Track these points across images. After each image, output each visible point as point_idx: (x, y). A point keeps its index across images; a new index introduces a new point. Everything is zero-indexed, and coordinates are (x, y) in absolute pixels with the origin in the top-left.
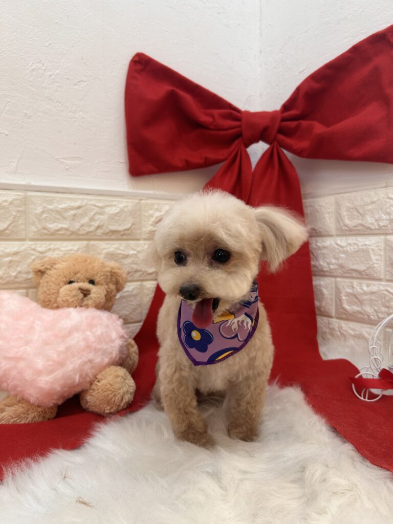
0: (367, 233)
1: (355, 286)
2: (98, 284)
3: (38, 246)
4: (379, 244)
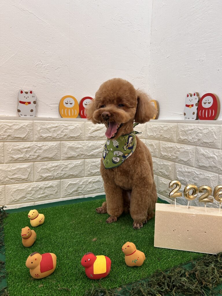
3: (39, 144)
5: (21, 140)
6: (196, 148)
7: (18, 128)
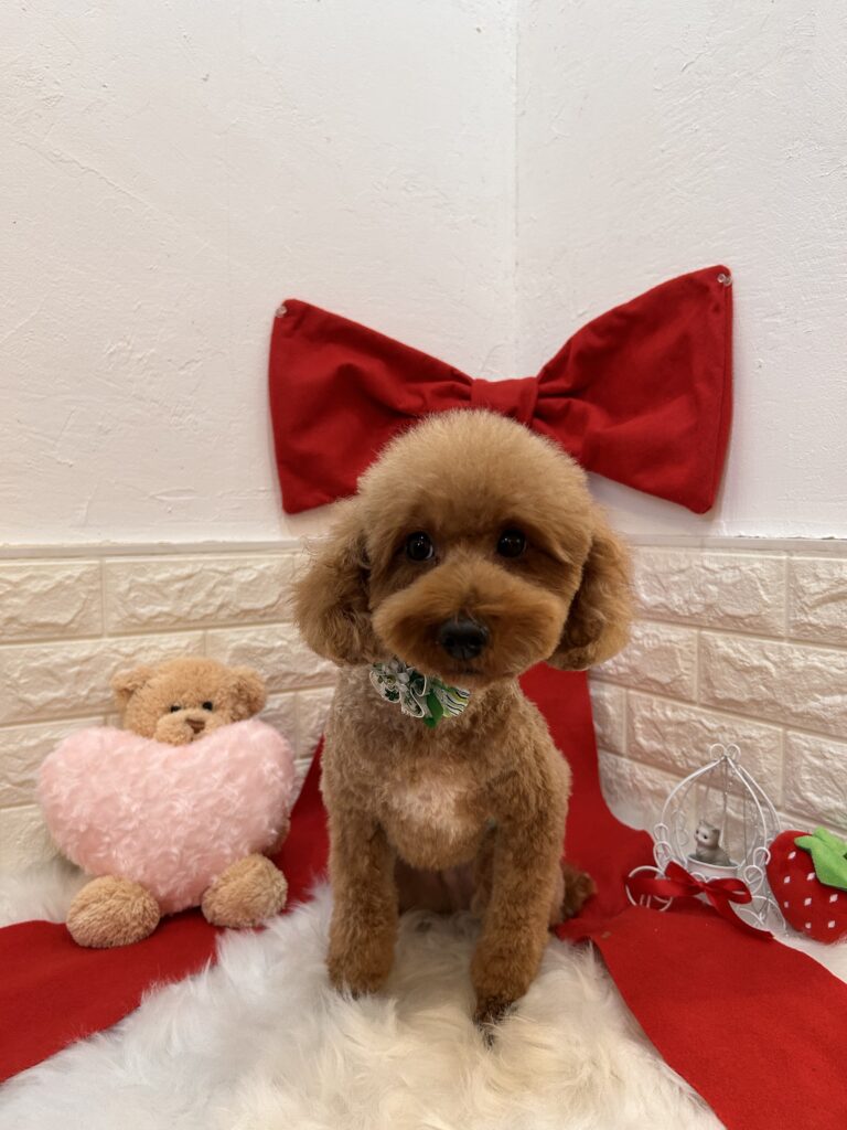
1: (654, 707)
2: (218, 708)
3: (124, 644)
4: (690, 643)
5: (57, 635)
6: (700, 638)
7: (45, 589)
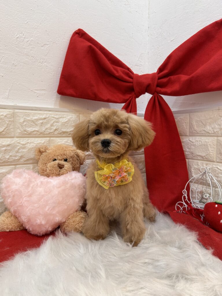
0: (207, 135)
3: (21, 141)
